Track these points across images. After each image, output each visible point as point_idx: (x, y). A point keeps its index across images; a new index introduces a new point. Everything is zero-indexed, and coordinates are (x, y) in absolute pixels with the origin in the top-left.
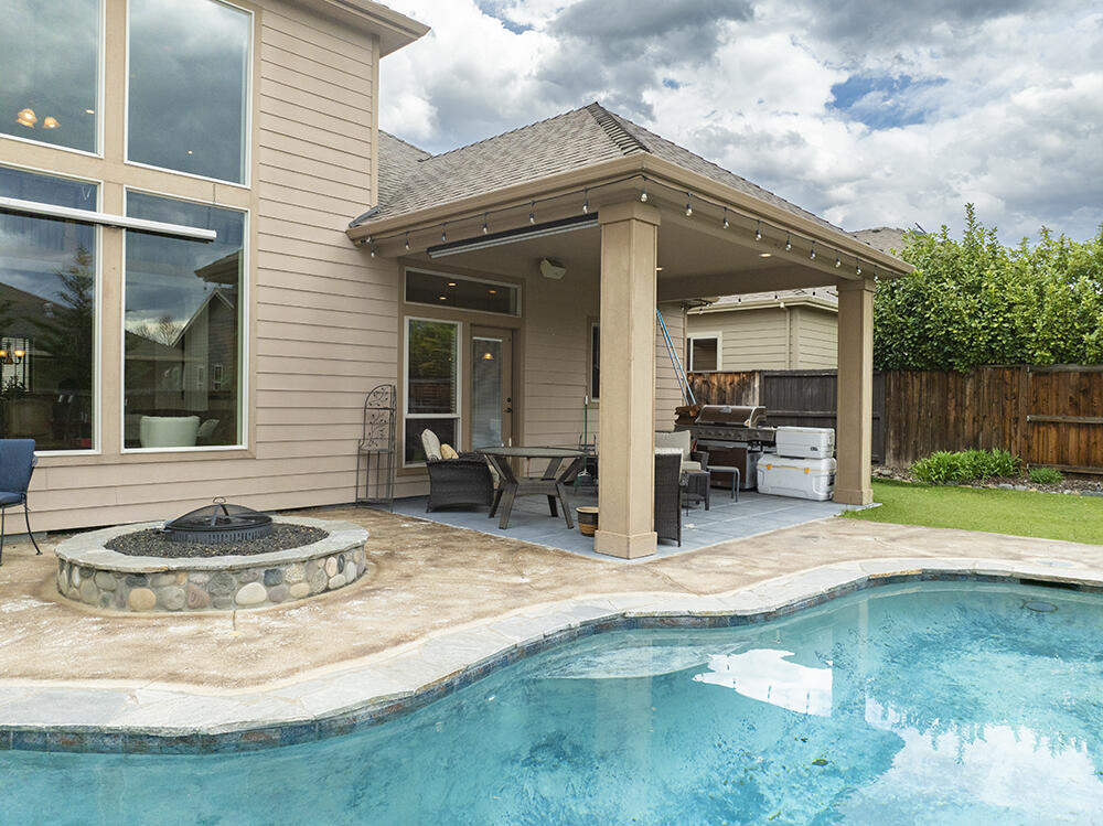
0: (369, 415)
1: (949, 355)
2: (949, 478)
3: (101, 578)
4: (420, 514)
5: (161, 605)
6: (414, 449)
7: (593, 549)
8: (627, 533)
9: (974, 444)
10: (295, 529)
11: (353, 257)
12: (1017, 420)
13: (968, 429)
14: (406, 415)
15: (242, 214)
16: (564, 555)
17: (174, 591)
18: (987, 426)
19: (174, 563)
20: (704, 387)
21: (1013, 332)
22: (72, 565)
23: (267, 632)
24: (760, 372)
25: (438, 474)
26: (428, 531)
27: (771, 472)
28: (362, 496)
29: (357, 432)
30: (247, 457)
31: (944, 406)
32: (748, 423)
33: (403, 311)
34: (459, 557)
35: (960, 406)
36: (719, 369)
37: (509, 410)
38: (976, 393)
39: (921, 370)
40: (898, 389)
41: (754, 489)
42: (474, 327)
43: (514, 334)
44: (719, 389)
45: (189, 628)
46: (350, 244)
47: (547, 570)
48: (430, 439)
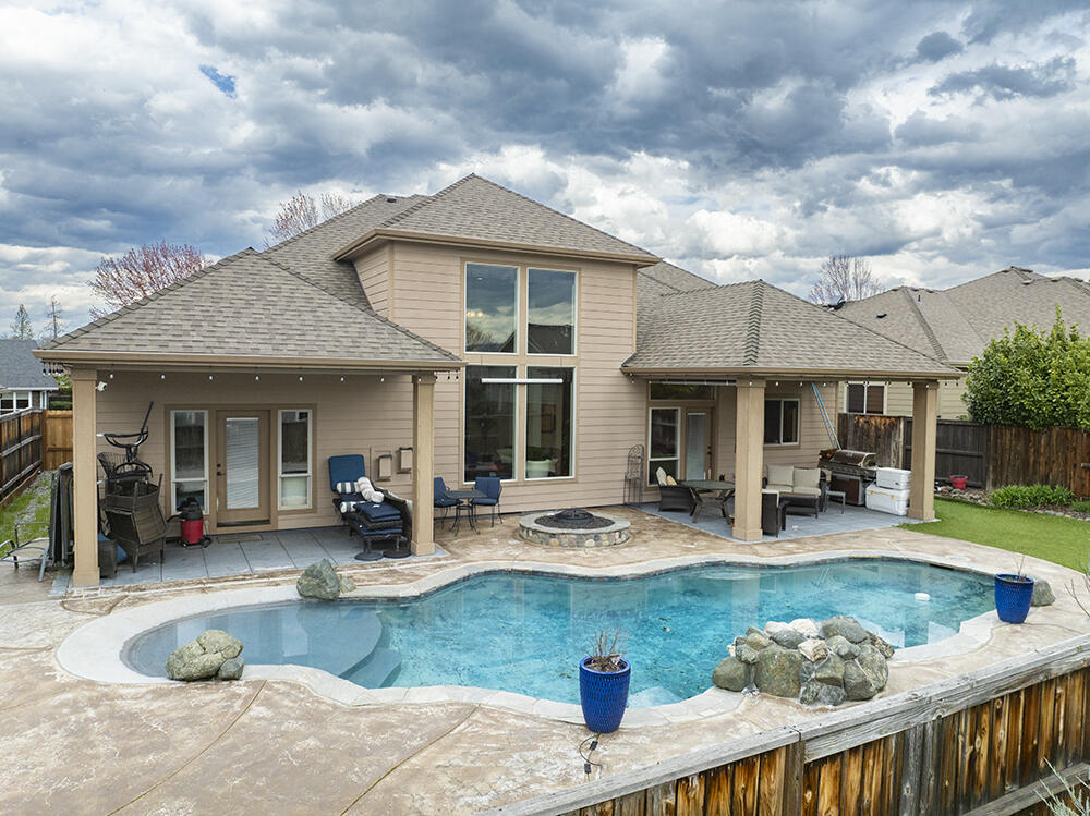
0: (631, 461)
1: (1025, 418)
2: (1012, 504)
3: (540, 535)
4: (655, 512)
5: (561, 545)
6: (653, 478)
7: (731, 536)
8: (745, 528)
9: (1045, 481)
10: (601, 520)
11: (623, 381)
12: (1075, 466)
13: (1042, 469)
14: (650, 459)
15: (572, 369)
16: (717, 538)
17: (565, 541)
18: (1055, 469)
19: (565, 531)
20: (866, 425)
21: (1068, 405)
22: (529, 529)
23: (597, 556)
24: (904, 417)
25: (664, 492)
26: (658, 522)
27: (874, 496)
28: (626, 501)
29: (625, 469)
30: (574, 482)
31: (1027, 451)
32: (861, 464)
33: (648, 405)
34: (669, 535)
35: (1037, 452)
36: (885, 413)
37: (710, 453)
38: (1048, 444)
39: (1010, 425)
40: (996, 438)
41: (864, 505)
42: (687, 409)
43: (713, 411)
44: (876, 427)
45: (572, 553)
46: (622, 375)
47: (705, 543)
48: (661, 473)
